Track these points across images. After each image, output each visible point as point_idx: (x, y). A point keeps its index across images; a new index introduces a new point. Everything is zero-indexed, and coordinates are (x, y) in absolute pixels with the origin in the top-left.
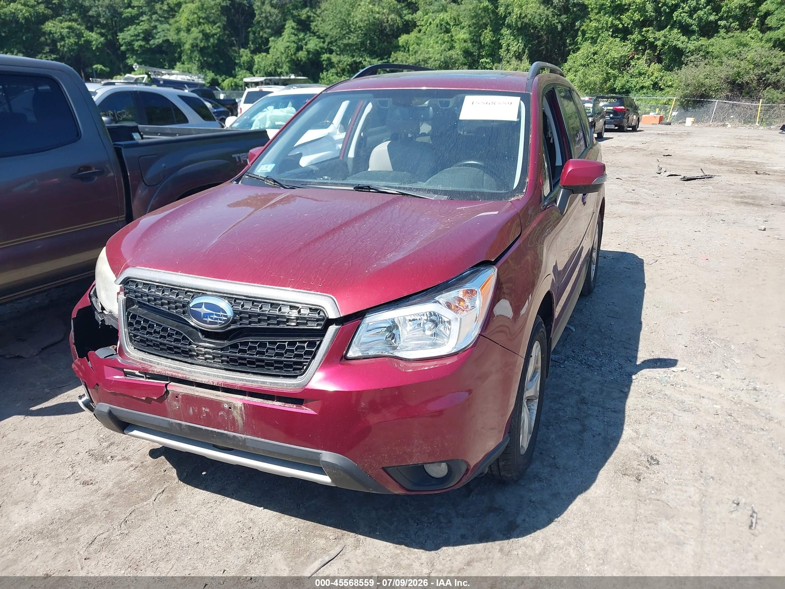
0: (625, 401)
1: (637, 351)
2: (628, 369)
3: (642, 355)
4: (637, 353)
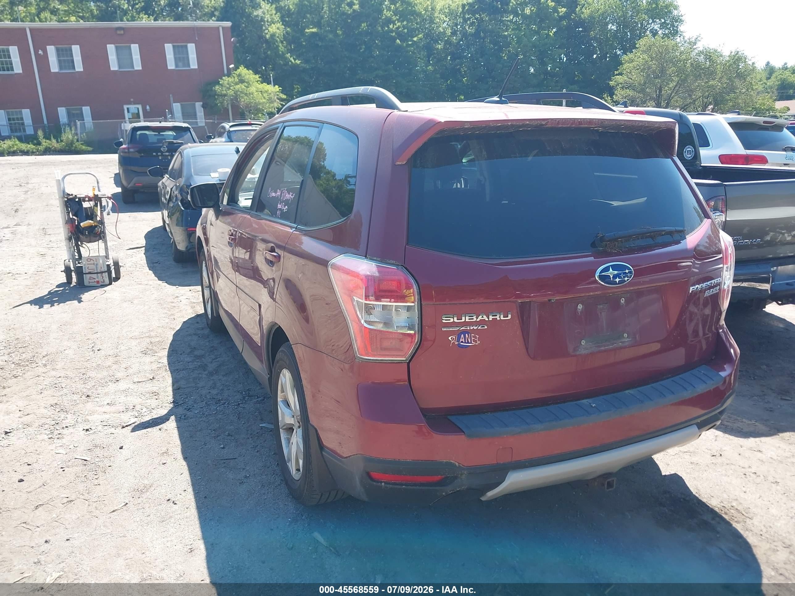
0: (173, 380)
1: (178, 428)
2: (180, 410)
3: (172, 424)
4: (177, 425)
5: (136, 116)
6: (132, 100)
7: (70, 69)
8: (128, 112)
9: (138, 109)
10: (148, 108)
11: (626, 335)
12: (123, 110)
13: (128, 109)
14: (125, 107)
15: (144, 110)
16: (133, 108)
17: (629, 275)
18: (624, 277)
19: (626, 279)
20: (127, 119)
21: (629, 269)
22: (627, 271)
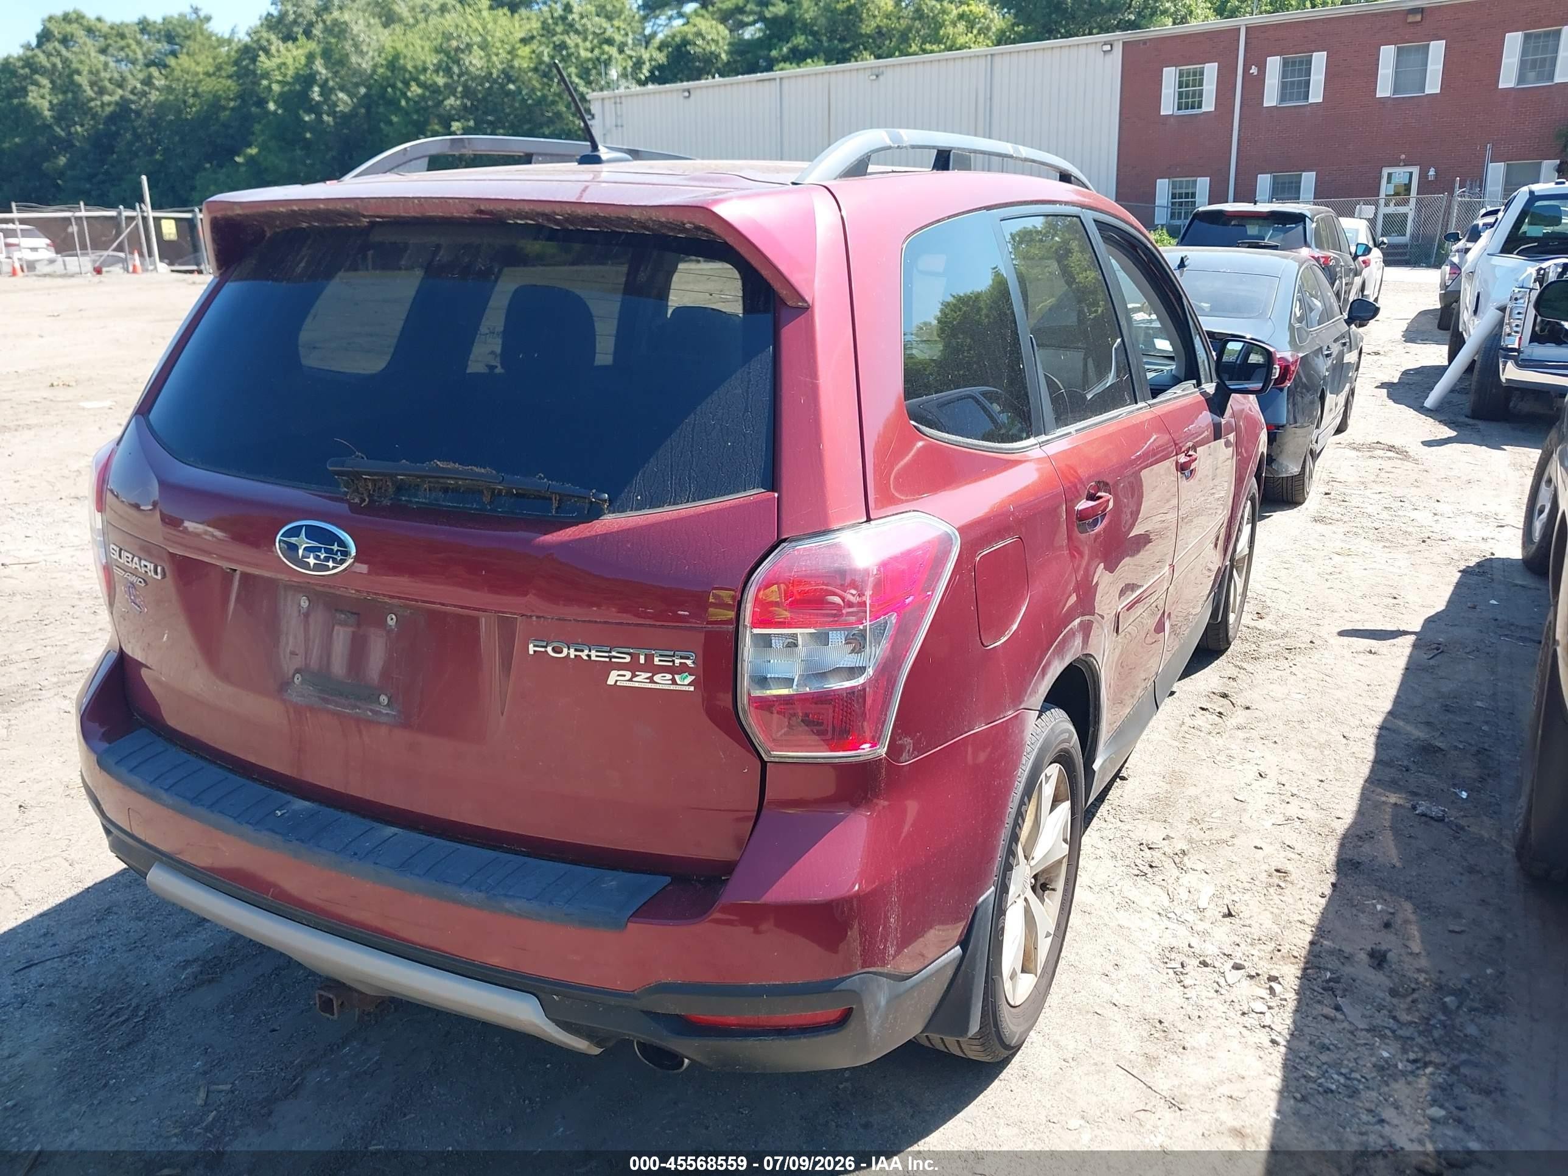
5: (1402, 190)
6: (1403, 156)
7: (1298, 99)
8: (1389, 181)
9: (1411, 174)
10: (1432, 172)
11: (384, 699)
12: (1380, 178)
13: (1390, 175)
14: (1386, 171)
15: (1423, 175)
16: (1400, 174)
17: (339, 557)
18: (327, 559)
19: (331, 564)
20: (1382, 194)
21: (342, 543)
22: (335, 548)
